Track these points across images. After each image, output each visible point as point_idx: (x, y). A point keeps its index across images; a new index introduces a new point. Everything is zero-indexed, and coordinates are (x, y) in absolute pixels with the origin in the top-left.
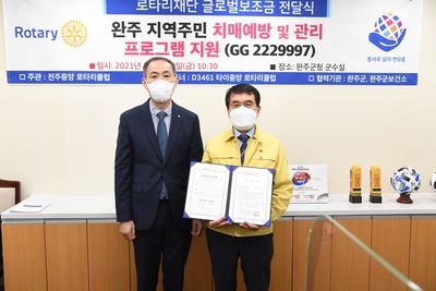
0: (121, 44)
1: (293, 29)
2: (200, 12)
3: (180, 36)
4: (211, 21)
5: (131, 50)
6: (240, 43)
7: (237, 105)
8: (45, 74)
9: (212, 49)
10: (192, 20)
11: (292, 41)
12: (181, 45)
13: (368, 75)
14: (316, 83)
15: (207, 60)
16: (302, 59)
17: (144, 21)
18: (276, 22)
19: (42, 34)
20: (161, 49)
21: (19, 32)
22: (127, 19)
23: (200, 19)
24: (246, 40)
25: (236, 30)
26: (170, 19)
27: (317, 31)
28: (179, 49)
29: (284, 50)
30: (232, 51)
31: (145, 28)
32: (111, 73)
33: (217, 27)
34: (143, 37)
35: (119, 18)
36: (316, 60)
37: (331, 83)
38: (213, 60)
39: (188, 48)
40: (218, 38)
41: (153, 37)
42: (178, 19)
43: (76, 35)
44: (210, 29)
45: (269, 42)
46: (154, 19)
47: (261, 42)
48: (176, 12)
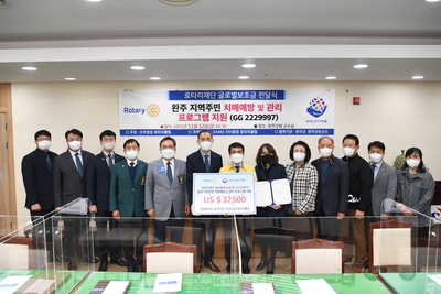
0: (176, 115)
1: (266, 106)
2: (217, 98)
3: (207, 111)
4: (223, 103)
5: (182, 118)
6: (238, 114)
7: (234, 152)
8: (138, 131)
9: (223, 117)
10: (213, 102)
11: (266, 112)
12: (208, 115)
13: (307, 130)
14: (279, 134)
15: (221, 123)
16: (271, 122)
17: (188, 103)
18: (257, 103)
19: (137, 111)
20: (197, 117)
21: (126, 110)
22: (180, 102)
23: (217, 102)
24: (241, 112)
25: (236, 107)
26: (202, 102)
27: (279, 107)
28: (206, 117)
29: (261, 117)
30: (234, 118)
31: (189, 107)
32: (172, 131)
33: (226, 106)
34: (187, 112)
35: (176, 102)
36: (279, 122)
37: (287, 134)
38: (224, 123)
39: (211, 117)
40: (227, 111)
41: (193, 112)
42: (206, 102)
43: (154, 111)
44: (222, 107)
45: (253, 113)
46: (193, 102)
47: (249, 113)
48: (205, 99)
